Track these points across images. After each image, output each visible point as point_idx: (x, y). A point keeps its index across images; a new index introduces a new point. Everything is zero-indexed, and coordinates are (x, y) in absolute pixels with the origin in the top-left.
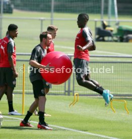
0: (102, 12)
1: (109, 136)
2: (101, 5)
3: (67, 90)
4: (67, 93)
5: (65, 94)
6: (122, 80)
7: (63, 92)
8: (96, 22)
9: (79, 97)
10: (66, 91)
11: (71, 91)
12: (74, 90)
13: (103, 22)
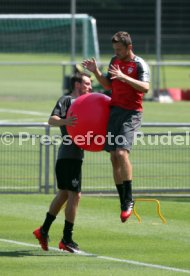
0: (73, 50)
2: (70, 37)
3: (43, 184)
4: (43, 190)
5: (39, 192)
7: (37, 187)
8: (64, 66)
10: (41, 187)
11: (50, 187)
12: (55, 185)
13: (75, 66)
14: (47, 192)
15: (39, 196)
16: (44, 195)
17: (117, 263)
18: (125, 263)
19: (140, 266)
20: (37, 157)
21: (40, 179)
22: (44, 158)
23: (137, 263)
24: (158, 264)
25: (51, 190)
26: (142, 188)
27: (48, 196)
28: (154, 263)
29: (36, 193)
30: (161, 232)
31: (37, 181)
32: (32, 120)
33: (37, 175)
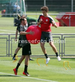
1: (41, 79)
3: (8, 54)
4: (8, 56)
5: (7, 56)
6: (36, 47)
7: (6, 55)
9: (18, 57)
10: (7, 55)
11: (10, 54)
12: (12, 54)
14: (9, 56)
15: (7, 57)
16: (8, 57)
17: (32, 79)
18: (34, 79)
19: (39, 80)
20: (6, 45)
21: (7, 52)
22: (8, 45)
23: (39, 79)
24: (45, 79)
25: (10, 56)
26: (40, 55)
27: (9, 57)
28: (44, 79)
29: (6, 56)
30: (46, 69)
31: (6, 53)
32: (4, 33)
33: (6, 51)
